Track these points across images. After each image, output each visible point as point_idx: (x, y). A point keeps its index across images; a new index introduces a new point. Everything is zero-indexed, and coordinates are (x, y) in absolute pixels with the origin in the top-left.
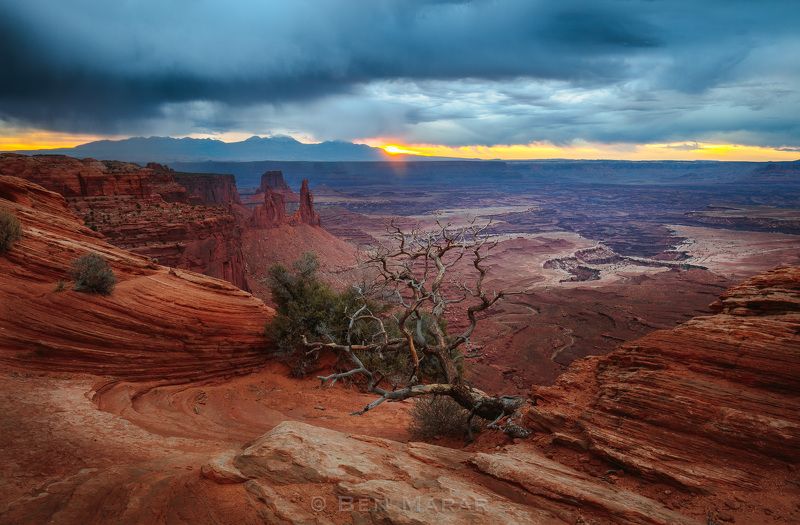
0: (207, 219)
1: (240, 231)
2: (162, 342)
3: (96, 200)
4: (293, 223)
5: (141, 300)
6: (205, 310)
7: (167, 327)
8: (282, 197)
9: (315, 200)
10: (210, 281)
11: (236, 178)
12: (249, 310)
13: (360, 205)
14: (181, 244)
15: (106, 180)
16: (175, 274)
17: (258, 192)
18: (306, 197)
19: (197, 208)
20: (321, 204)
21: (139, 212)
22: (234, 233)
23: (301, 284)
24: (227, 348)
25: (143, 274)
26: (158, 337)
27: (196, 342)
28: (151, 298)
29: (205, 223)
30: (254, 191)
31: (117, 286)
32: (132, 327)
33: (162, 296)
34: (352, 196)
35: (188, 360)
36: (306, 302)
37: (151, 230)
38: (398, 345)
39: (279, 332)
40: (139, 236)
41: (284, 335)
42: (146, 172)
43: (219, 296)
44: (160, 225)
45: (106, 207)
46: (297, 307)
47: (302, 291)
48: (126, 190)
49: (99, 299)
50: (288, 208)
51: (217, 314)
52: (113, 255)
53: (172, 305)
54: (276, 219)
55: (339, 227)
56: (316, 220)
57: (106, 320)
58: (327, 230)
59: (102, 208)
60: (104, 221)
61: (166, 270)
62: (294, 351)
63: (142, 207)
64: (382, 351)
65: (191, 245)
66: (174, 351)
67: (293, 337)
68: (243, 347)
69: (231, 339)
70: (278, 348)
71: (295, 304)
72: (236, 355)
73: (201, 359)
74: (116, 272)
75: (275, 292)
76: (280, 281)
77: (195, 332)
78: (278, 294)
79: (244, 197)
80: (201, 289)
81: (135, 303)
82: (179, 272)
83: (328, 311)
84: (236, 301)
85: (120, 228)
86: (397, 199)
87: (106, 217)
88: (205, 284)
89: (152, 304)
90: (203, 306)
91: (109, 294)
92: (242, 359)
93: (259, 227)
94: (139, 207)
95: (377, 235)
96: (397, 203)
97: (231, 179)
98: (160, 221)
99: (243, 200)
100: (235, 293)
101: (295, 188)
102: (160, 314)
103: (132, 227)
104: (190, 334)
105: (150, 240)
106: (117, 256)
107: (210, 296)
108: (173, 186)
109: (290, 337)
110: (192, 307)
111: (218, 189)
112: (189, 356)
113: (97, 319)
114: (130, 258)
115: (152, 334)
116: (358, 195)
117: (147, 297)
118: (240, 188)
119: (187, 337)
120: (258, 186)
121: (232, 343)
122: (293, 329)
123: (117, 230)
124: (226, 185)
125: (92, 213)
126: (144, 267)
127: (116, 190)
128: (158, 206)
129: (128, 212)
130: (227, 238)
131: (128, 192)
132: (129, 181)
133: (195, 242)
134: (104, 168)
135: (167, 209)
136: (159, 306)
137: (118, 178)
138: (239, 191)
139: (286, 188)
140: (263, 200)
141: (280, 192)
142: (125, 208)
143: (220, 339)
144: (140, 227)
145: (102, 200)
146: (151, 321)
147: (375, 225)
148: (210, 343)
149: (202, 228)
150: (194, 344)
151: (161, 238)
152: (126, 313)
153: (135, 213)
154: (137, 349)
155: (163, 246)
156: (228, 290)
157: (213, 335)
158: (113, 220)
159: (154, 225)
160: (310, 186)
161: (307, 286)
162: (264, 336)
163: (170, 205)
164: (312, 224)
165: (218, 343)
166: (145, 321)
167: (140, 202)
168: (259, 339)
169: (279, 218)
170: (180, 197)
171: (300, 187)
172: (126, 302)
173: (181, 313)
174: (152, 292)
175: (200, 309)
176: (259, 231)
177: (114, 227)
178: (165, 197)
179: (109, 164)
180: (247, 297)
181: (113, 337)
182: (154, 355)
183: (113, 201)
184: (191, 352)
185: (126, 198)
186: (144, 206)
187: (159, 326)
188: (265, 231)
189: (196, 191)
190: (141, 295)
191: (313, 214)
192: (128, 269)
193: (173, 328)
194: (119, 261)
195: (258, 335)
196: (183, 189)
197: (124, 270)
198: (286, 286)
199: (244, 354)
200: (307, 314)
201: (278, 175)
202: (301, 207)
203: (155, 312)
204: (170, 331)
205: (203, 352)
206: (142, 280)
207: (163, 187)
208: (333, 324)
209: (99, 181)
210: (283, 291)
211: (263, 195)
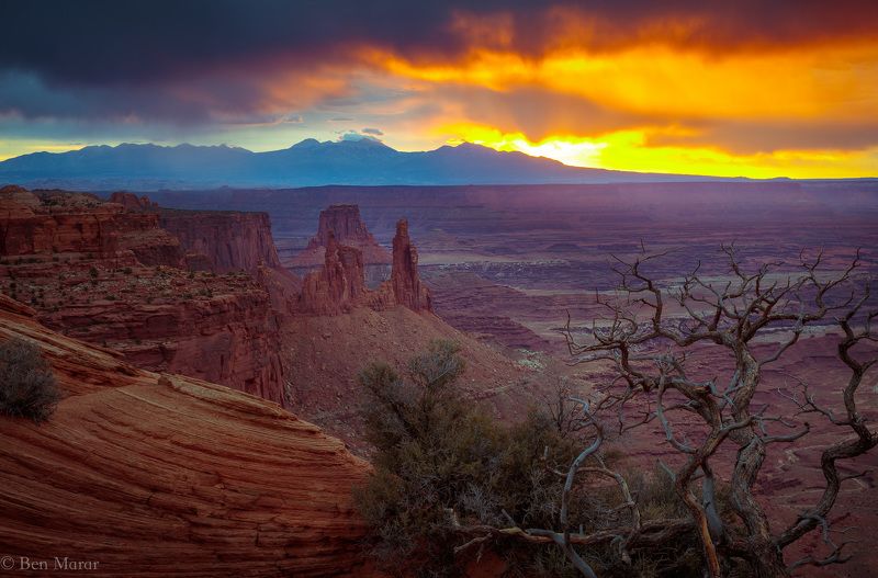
0: (217, 298)
1: (278, 320)
2: (147, 521)
3: (21, 261)
4: (378, 305)
5: (106, 434)
6: (230, 456)
7: (155, 489)
8: (358, 254)
9: (423, 260)
10: (239, 398)
11: (272, 220)
12: (318, 459)
13: (508, 270)
14: (169, 345)
15: (41, 225)
16: (169, 385)
17: (314, 244)
18: (405, 255)
19: (198, 275)
20: (434, 267)
21: (95, 283)
22: (267, 325)
23: (427, 407)
24: (275, 537)
25: (108, 383)
26: (138, 508)
27: (214, 522)
28: (126, 430)
29: (213, 305)
30: (305, 244)
31: (62, 406)
32: (87, 489)
33: (145, 426)
34: (494, 251)
35: (197, 559)
36: (437, 444)
37: (114, 317)
38: (660, 535)
39: (382, 507)
40: (93, 329)
41: (392, 513)
42: (109, 210)
43: (258, 429)
44: (130, 308)
45: (36, 275)
46: (419, 453)
47: (428, 422)
48: (73, 242)
49: (26, 429)
50: (369, 276)
51: (253, 466)
52: (54, 344)
53: (167, 444)
54: (345, 296)
55: (467, 312)
56: (422, 299)
57: (40, 472)
58: (445, 319)
59: (30, 275)
60: (34, 301)
61: (154, 378)
62: (412, 546)
63: (101, 274)
64: (628, 548)
65: (188, 346)
66: (168, 539)
67: (412, 518)
68: (309, 535)
69: (283, 518)
70: (378, 539)
71: (416, 447)
72: (291, 552)
73: (221, 558)
74: (59, 378)
75: (374, 421)
76: (384, 399)
77: (210, 501)
78: (380, 425)
79: (288, 254)
80: (221, 414)
81: (94, 439)
82: (178, 381)
83: (485, 461)
84: (292, 440)
85: (60, 314)
86: (584, 258)
87: (37, 294)
88: (229, 405)
89: (126, 442)
90: (227, 449)
91: (45, 420)
92: (305, 561)
93: (313, 312)
94: (94, 273)
95: (544, 329)
96: (585, 266)
97: (264, 219)
98: (130, 299)
99: (284, 260)
100: (288, 424)
101: (384, 236)
102: (141, 462)
103: (82, 312)
104: (200, 506)
105: (112, 337)
106: (62, 347)
107: (239, 429)
108: (155, 235)
109: (404, 517)
110: (205, 451)
111: (239, 240)
112: (201, 552)
113: (23, 470)
114: (86, 350)
115: (127, 502)
116: (505, 251)
117: (119, 428)
118: (279, 240)
119: (193, 511)
120: (313, 234)
121: (284, 526)
122: (412, 499)
123: (55, 316)
124: (254, 231)
125: (13, 286)
126: (112, 370)
127: (56, 243)
128: (128, 272)
129: (75, 284)
130: (253, 334)
131: (77, 246)
132: (79, 227)
133: (194, 340)
134: (37, 203)
135: (144, 278)
136: (140, 446)
137: (60, 220)
138: (277, 244)
139: (366, 237)
140: (322, 261)
141: (354, 244)
142: (70, 276)
143: (262, 517)
144: (95, 311)
145: (31, 261)
146: (123, 476)
147: (540, 308)
148: (239, 525)
149: (208, 315)
150: (208, 526)
151: (132, 333)
152: (75, 458)
153: (86, 285)
154: (97, 532)
155: (136, 348)
156: (274, 416)
157: (246, 509)
158: (50, 300)
159: (122, 308)
160: (414, 234)
161: (438, 410)
162: (349, 513)
163: (150, 270)
164: (416, 308)
165: (257, 526)
166: (113, 476)
167: (96, 264)
168: (340, 520)
169: (352, 295)
170: (168, 254)
171: (393, 234)
172: (78, 436)
173: (183, 462)
174: (126, 419)
175: (220, 454)
176: (314, 320)
177: (50, 311)
178: (143, 255)
179: (46, 197)
180: (312, 432)
181: (49, 504)
182: (130, 546)
183: (50, 264)
184: (201, 542)
185: (73, 257)
186: (103, 272)
187: (141, 486)
188: (324, 321)
189: (199, 243)
190: (105, 423)
191: (416, 288)
192: (80, 373)
193: (168, 491)
194: (65, 357)
195: (336, 512)
196: (175, 241)
197: (74, 374)
198: (397, 408)
199: (308, 550)
200: (442, 469)
201: (352, 212)
202: (395, 274)
203: (132, 458)
204: (162, 497)
205: (225, 543)
206: (106, 395)
207: (138, 238)
208: (496, 491)
209: (27, 227)
210: (391, 419)
211: (322, 251)
